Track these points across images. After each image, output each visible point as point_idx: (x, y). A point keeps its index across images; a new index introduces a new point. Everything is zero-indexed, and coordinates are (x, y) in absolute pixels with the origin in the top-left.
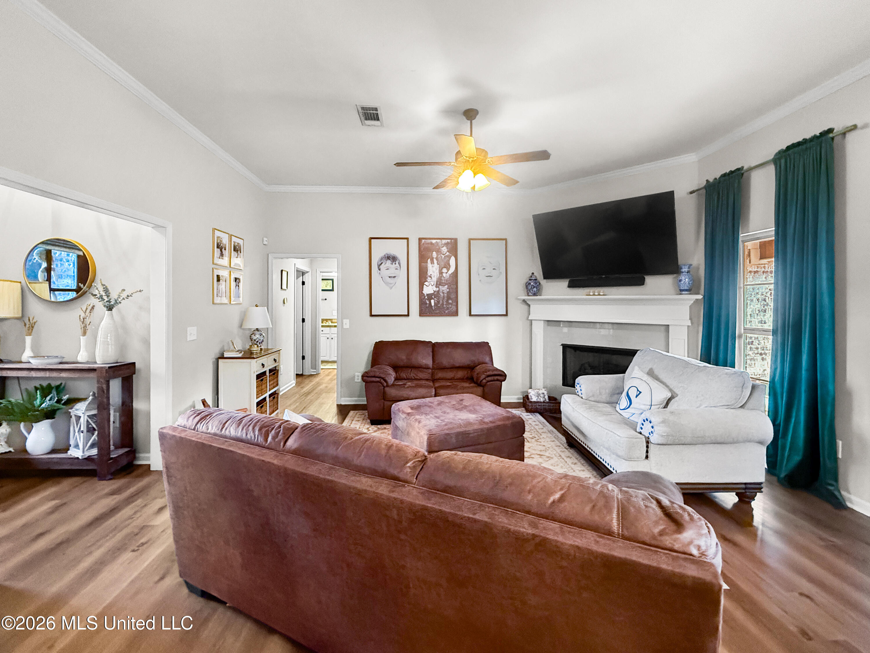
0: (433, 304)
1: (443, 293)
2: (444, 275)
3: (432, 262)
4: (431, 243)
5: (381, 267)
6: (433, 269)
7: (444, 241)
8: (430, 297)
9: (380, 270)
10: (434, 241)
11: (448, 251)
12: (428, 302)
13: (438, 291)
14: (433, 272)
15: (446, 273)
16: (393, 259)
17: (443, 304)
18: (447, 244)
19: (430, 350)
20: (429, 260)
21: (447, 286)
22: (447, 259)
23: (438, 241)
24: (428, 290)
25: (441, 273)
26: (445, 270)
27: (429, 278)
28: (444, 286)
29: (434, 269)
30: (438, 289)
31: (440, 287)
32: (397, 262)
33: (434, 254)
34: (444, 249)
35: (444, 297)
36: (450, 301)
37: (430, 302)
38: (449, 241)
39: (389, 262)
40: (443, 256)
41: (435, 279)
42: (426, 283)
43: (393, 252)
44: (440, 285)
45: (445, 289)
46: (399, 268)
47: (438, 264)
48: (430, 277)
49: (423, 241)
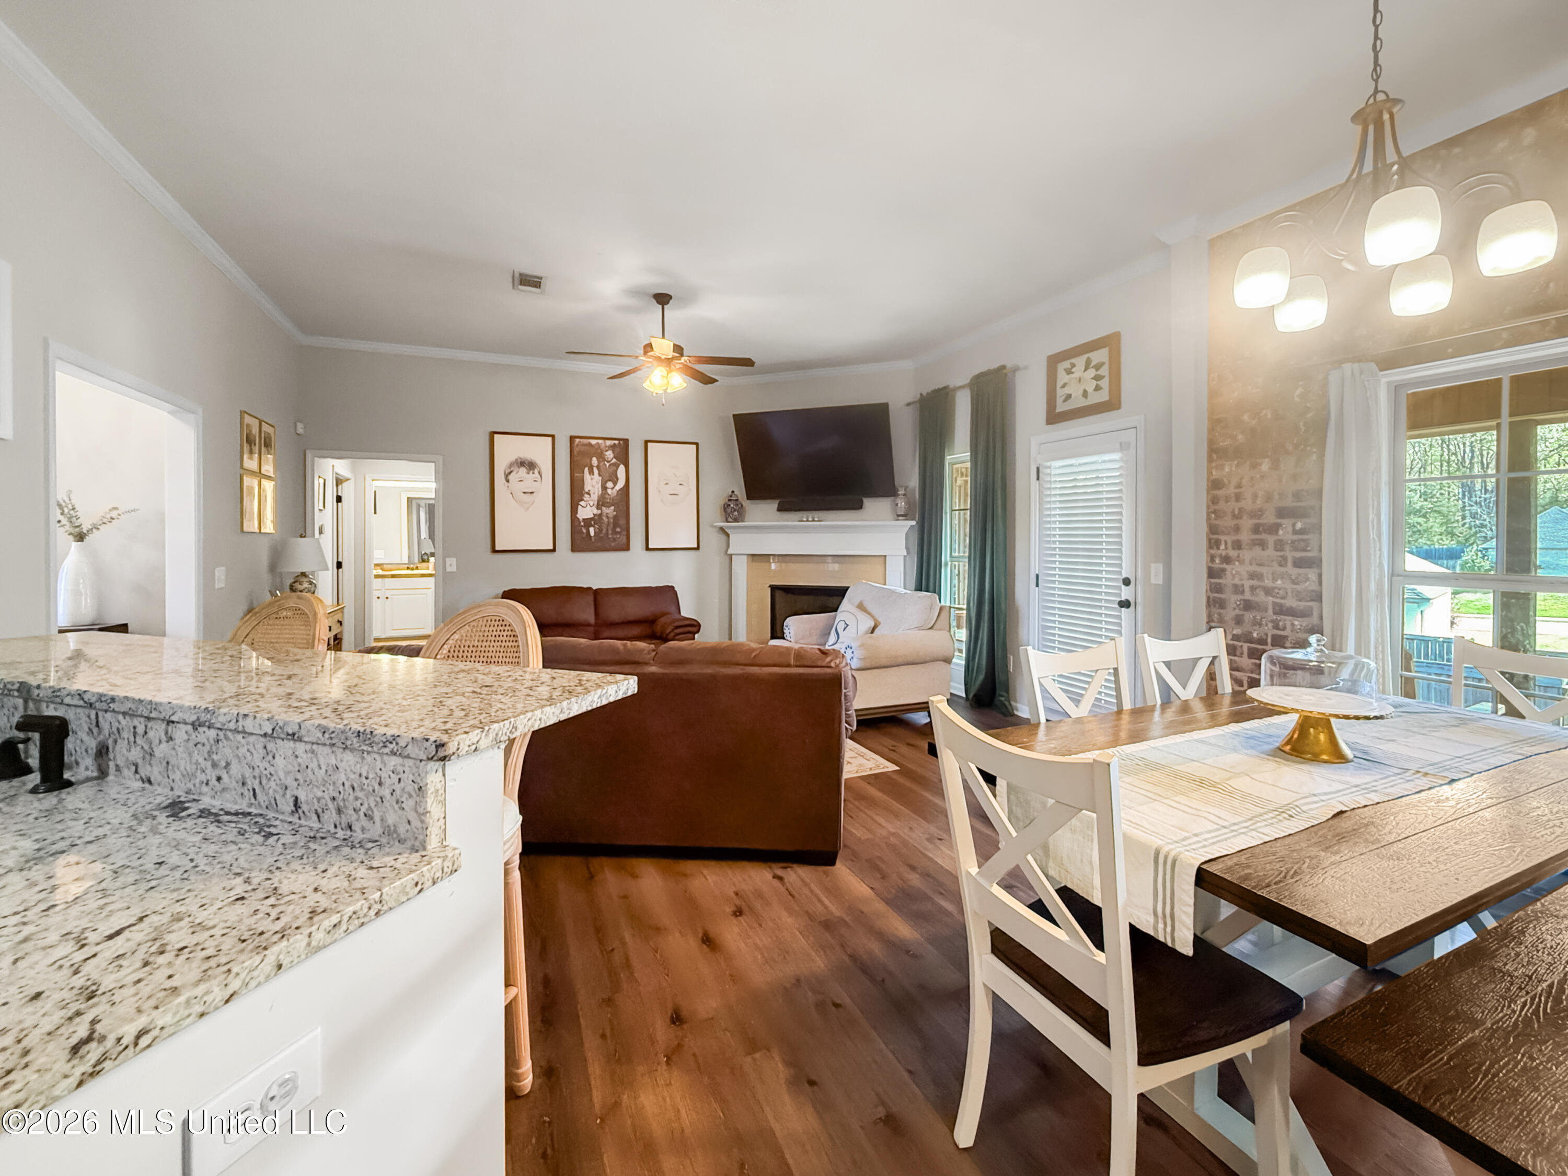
0: (592, 534)
2: (609, 491)
5: (511, 477)
6: (592, 483)
7: (609, 443)
8: (588, 522)
9: (508, 481)
10: (593, 442)
11: (615, 457)
12: (584, 531)
13: (600, 515)
14: (593, 486)
15: (612, 488)
16: (530, 466)
17: (607, 534)
18: (613, 447)
19: (591, 598)
20: (586, 469)
21: (613, 508)
22: (614, 468)
23: (600, 441)
24: (586, 512)
25: (604, 488)
27: (586, 496)
29: (594, 482)
33: (595, 461)
35: (609, 523)
36: (618, 530)
37: (588, 532)
39: (523, 471)
40: (608, 464)
41: (595, 497)
42: (582, 503)
43: (528, 455)
44: (603, 505)
46: (539, 480)
47: (600, 475)
48: (589, 494)
49: (577, 440)
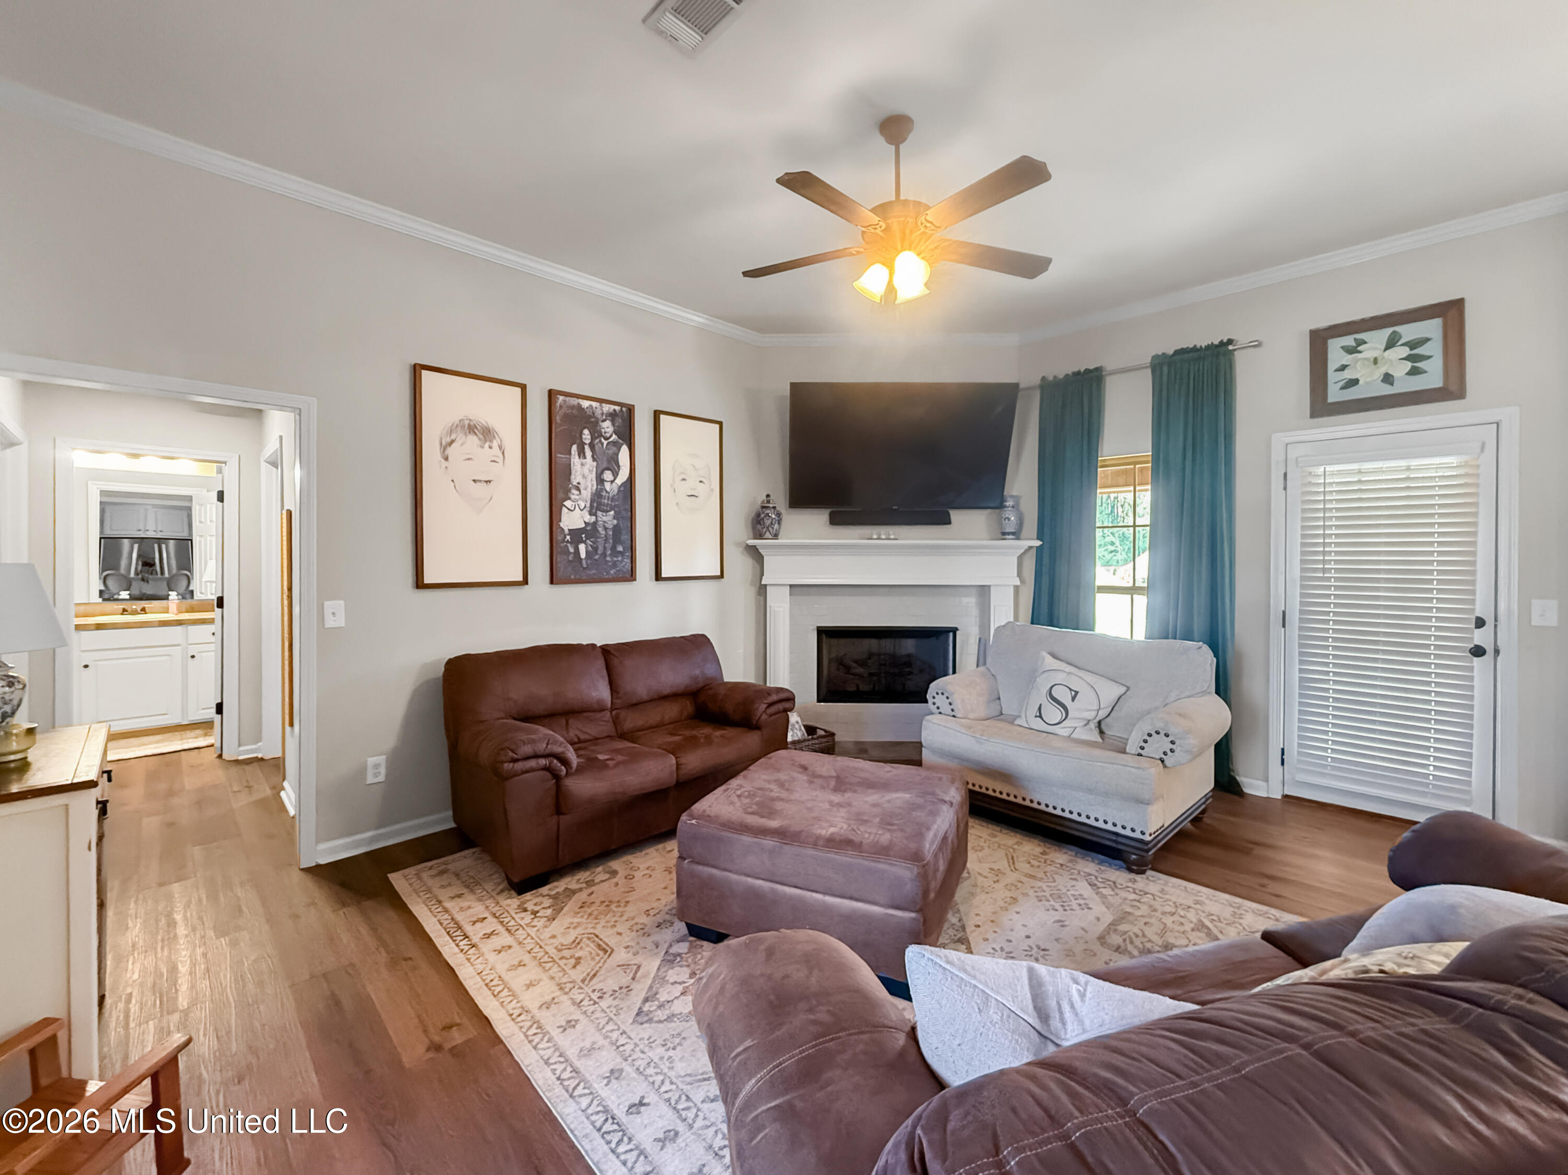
1: (606, 529)
3: (581, 453)
6: (584, 471)
15: (612, 482)
17: (604, 555)
22: (614, 449)
24: (573, 518)
28: (607, 511)
35: (606, 537)
37: (577, 550)
45: (608, 519)
46: (500, 460)
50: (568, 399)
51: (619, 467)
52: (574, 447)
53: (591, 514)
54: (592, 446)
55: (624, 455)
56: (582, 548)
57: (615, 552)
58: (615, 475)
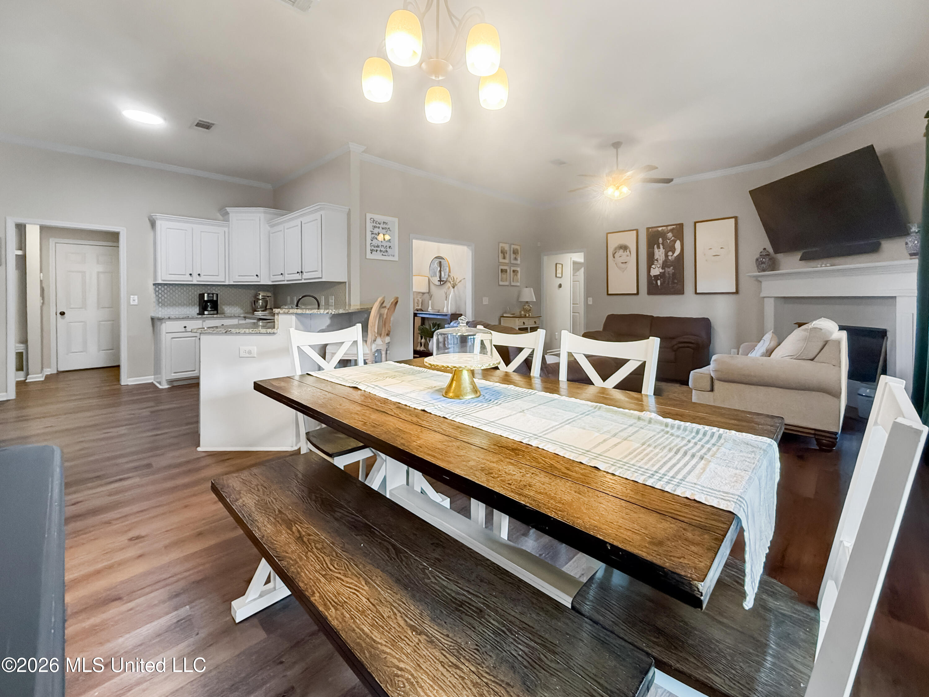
0: (659, 284)
1: (669, 274)
2: (670, 258)
3: (659, 247)
4: (658, 231)
5: (616, 256)
6: (660, 254)
7: (669, 228)
8: (657, 278)
9: (614, 258)
10: (660, 229)
11: (673, 236)
12: (654, 283)
13: (664, 273)
14: (660, 256)
15: (672, 256)
16: (625, 248)
17: (668, 284)
18: (672, 231)
21: (672, 267)
22: (673, 243)
23: (664, 228)
24: (656, 271)
25: (666, 256)
26: (670, 253)
27: (655, 261)
28: (669, 267)
29: (660, 253)
30: (663, 271)
31: (666, 269)
32: (628, 251)
33: (661, 241)
34: (670, 235)
35: (669, 277)
36: (676, 281)
37: (657, 283)
38: (674, 227)
39: (621, 251)
40: (669, 241)
41: (661, 262)
42: (653, 266)
43: (625, 242)
44: (666, 266)
45: (670, 270)
46: (629, 255)
47: (664, 248)
48: (657, 260)
49: (650, 230)
50: (653, 229)
51: (675, 249)
52: (656, 246)
53: (662, 269)
54: (663, 244)
55: (678, 245)
56: (659, 282)
57: (673, 283)
58: (673, 253)
